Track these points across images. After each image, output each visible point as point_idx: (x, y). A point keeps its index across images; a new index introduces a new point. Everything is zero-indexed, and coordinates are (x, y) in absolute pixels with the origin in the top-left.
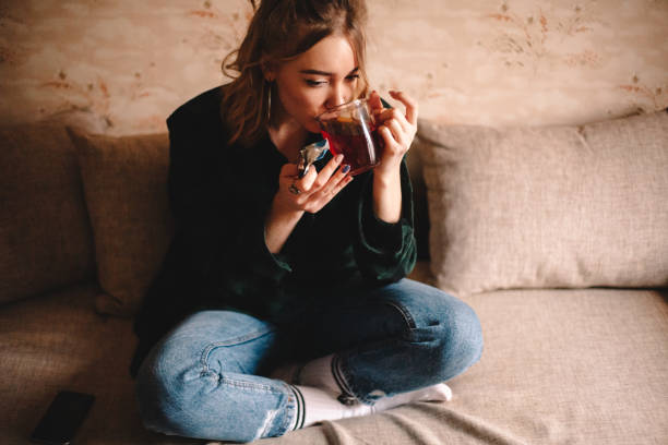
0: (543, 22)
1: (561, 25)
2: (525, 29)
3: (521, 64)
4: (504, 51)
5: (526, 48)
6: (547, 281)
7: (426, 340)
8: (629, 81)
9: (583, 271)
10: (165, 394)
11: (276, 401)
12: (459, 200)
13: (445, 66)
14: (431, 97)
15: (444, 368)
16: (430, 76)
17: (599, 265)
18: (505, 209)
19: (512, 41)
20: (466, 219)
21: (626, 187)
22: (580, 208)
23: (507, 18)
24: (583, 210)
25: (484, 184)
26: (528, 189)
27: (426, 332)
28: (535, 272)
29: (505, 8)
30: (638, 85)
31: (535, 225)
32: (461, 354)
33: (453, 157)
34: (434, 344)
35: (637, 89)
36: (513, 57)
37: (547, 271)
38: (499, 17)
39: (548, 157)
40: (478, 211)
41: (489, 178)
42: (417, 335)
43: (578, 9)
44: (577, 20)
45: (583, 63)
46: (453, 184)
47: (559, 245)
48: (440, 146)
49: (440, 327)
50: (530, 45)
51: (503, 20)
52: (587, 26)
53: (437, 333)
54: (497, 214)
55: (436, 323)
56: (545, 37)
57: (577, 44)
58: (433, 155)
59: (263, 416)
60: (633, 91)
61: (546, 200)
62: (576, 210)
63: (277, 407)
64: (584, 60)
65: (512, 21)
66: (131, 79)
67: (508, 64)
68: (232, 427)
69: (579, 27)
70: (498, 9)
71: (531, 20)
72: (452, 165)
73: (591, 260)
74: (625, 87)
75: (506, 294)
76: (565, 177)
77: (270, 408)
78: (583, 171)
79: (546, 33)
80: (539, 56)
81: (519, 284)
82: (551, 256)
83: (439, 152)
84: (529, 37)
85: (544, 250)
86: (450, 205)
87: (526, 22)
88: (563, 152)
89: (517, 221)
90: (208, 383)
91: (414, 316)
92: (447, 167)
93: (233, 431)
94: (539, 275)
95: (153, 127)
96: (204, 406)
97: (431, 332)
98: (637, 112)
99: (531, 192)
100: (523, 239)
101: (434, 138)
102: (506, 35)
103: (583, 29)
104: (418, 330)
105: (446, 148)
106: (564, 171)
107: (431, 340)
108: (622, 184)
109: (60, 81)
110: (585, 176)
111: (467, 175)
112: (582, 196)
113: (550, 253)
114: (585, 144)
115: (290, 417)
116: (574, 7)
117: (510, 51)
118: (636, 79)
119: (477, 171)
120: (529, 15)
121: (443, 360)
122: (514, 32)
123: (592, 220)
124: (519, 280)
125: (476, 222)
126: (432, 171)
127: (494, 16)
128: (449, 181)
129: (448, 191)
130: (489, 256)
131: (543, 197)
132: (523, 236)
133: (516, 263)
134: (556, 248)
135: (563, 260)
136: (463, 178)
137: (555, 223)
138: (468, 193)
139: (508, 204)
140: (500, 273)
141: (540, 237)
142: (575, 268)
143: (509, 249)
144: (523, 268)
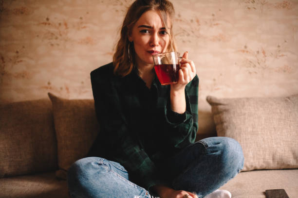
0: (264, 53)
1: (272, 54)
2: (256, 56)
3: (256, 73)
4: (247, 67)
5: (257, 65)
6: (278, 164)
7: (214, 152)
11: (139, 192)
12: (231, 125)
13: (221, 75)
14: (216, 90)
16: (214, 80)
18: (253, 127)
19: (251, 62)
20: (235, 133)
22: (290, 127)
23: (247, 52)
24: (292, 127)
25: (242, 117)
26: (264, 118)
27: (214, 148)
28: (271, 157)
29: (246, 47)
31: (269, 134)
32: (232, 158)
33: (227, 107)
34: (219, 153)
36: (252, 69)
37: (277, 157)
38: (244, 51)
39: (272, 105)
40: (240, 129)
41: (245, 114)
42: (209, 150)
43: (279, 46)
44: (279, 51)
45: (285, 71)
46: (227, 118)
47: (282, 143)
48: (220, 104)
49: (221, 145)
50: (259, 63)
52: (284, 54)
53: (219, 148)
54: (250, 129)
55: (219, 143)
56: (266, 60)
57: (281, 62)
58: (217, 109)
63: (140, 195)
64: (285, 70)
65: (250, 53)
66: (79, 84)
67: (250, 73)
69: (281, 54)
70: (243, 48)
71: (258, 52)
72: (226, 111)
75: (258, 172)
76: (281, 113)
77: (136, 194)
78: (290, 111)
79: (266, 58)
81: (265, 166)
82: (278, 149)
83: (221, 107)
84: (258, 60)
85: (275, 146)
86: (227, 128)
87: (256, 53)
88: (279, 103)
89: (260, 133)
91: (207, 143)
92: (224, 112)
94: (273, 159)
97: (216, 147)
99: (265, 119)
100: (264, 141)
101: (218, 102)
102: (247, 59)
103: (283, 55)
104: (210, 148)
105: (223, 105)
106: (280, 110)
107: (217, 151)
109: (48, 86)
111: (234, 114)
112: (290, 121)
114: (289, 101)
116: (277, 45)
117: (250, 67)
119: (239, 112)
120: (257, 50)
121: (223, 162)
122: (251, 58)
124: (264, 162)
125: (240, 133)
126: (218, 116)
127: (241, 51)
128: (226, 117)
129: (225, 122)
130: (247, 150)
131: (271, 121)
132: (264, 139)
133: (261, 153)
134: (280, 145)
135: (285, 151)
136: (232, 115)
137: (279, 133)
138: (235, 122)
139: (255, 125)
140: (254, 158)
141: (272, 140)
142: (292, 156)
143: (257, 145)
144: (265, 155)
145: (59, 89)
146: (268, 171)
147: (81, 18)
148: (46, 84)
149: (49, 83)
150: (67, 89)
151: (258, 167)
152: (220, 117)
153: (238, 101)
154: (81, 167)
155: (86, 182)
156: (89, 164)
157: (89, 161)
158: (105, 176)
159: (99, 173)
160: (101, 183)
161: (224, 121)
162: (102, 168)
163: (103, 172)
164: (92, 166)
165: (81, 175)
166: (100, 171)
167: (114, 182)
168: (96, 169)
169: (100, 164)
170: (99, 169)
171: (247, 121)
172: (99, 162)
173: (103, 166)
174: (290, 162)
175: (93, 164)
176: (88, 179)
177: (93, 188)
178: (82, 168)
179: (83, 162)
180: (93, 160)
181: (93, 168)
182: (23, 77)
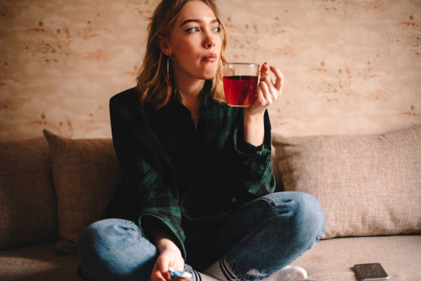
0: (348, 71)
1: (360, 74)
2: (337, 77)
3: (337, 100)
4: (325, 92)
5: (339, 89)
6: (369, 228)
7: (283, 213)
8: (409, 109)
9: (394, 219)
12: (303, 174)
13: (288, 103)
14: (281, 124)
16: (279, 110)
17: (405, 214)
19: (330, 85)
20: (309, 186)
21: (415, 163)
23: (325, 70)
24: (388, 176)
25: (319, 163)
26: (349, 164)
27: (283, 207)
28: (360, 218)
29: (323, 64)
30: (415, 111)
31: (357, 186)
32: (309, 221)
33: (297, 149)
34: (289, 214)
35: (415, 114)
36: (331, 95)
37: (369, 219)
38: (320, 70)
39: (360, 146)
40: (317, 180)
41: (322, 159)
42: (277, 210)
43: (369, 63)
44: (370, 70)
45: (377, 98)
46: (299, 165)
47: (375, 200)
48: (288, 145)
49: (293, 203)
50: (341, 87)
51: (322, 71)
52: (376, 73)
53: (290, 207)
54: (330, 180)
55: (290, 200)
56: (350, 82)
57: (372, 85)
58: (284, 151)
60: (412, 115)
61: (362, 170)
62: (384, 177)
64: (377, 96)
65: (328, 72)
67: (329, 100)
69: (371, 74)
70: (319, 65)
71: (340, 71)
72: (297, 154)
73: (398, 210)
74: (407, 113)
75: (342, 239)
76: (373, 157)
78: (385, 153)
79: (351, 79)
80: (348, 94)
81: (351, 231)
82: (370, 208)
83: (288, 149)
84: (340, 82)
85: (365, 203)
86: (298, 179)
87: (337, 72)
88: (370, 144)
89: (344, 184)
91: (274, 200)
92: (294, 156)
94: (363, 222)
97: (286, 207)
98: (414, 127)
99: (351, 166)
100: (350, 196)
101: (284, 142)
102: (325, 82)
103: (374, 76)
105: (293, 146)
106: (372, 153)
107: (287, 212)
108: (412, 161)
109: (42, 120)
110: (387, 156)
111: (307, 159)
112: (386, 168)
113: (369, 205)
114: (384, 140)
116: (367, 61)
117: (329, 92)
118: (413, 108)
119: (314, 155)
120: (339, 68)
122: (330, 79)
123: (395, 183)
124: (350, 226)
125: (316, 186)
126: (284, 161)
127: (316, 69)
128: (296, 164)
129: (295, 170)
131: (360, 169)
132: (349, 193)
133: (346, 213)
134: (373, 201)
135: (379, 210)
136: (305, 161)
137: (370, 185)
138: (309, 170)
139: (337, 174)
140: (336, 220)
141: (361, 194)
142: (388, 217)
143: (341, 203)
144: (352, 216)
145: (58, 125)
146: (356, 239)
147: (89, 22)
148: (39, 117)
149: (43, 116)
150: (69, 124)
151: (342, 234)
152: (288, 163)
153: (312, 140)
154: (99, 232)
155: (107, 253)
156: (111, 227)
157: (111, 224)
158: (133, 245)
159: (124, 240)
160: (128, 254)
161: (293, 168)
162: (128, 234)
163: (130, 240)
164: (116, 231)
165: (100, 243)
166: (126, 238)
167: (145, 253)
168: (120, 234)
169: (125, 229)
170: (124, 234)
172: (125, 226)
173: (130, 231)
174: (386, 225)
175: (116, 228)
176: (109, 249)
177: (117, 262)
178: (102, 233)
179: (102, 225)
180: (116, 223)
181: (117, 233)
182: (6, 107)
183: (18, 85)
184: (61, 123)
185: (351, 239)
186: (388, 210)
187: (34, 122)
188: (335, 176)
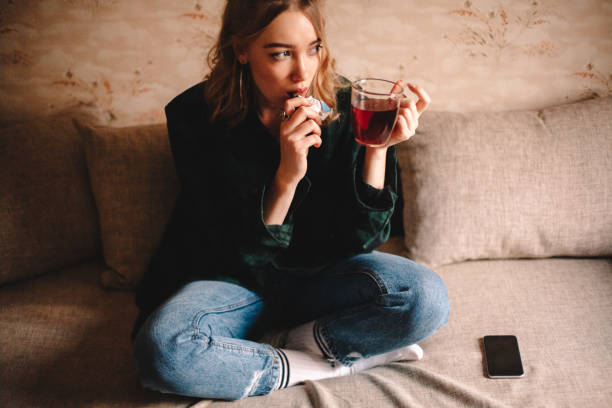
0: (503, 16)
1: (520, 19)
2: (487, 23)
4: (468, 44)
5: (488, 40)
6: (511, 252)
7: (397, 304)
8: (585, 69)
9: (544, 243)
10: (160, 355)
11: (262, 363)
12: (429, 179)
13: (415, 58)
15: (413, 330)
16: (401, 68)
17: (559, 237)
19: (476, 34)
20: (436, 196)
21: (582, 164)
22: (540, 184)
23: (471, 13)
24: (543, 186)
25: (452, 164)
26: (491, 168)
27: (397, 297)
28: (500, 243)
30: (593, 71)
31: (499, 200)
33: (423, 140)
34: (405, 308)
35: (592, 76)
36: (477, 48)
37: (511, 243)
38: (463, 13)
39: (510, 139)
40: (446, 189)
41: (456, 159)
42: (389, 300)
43: (535, 4)
44: (534, 14)
45: (541, 53)
46: (423, 165)
47: (522, 219)
49: (409, 293)
50: (492, 37)
51: (467, 15)
52: (544, 18)
53: (406, 298)
54: (464, 191)
55: (406, 289)
56: (506, 29)
57: (536, 35)
59: (251, 376)
60: (588, 77)
61: (509, 178)
62: (537, 187)
63: (263, 368)
64: (542, 50)
65: (475, 15)
66: (131, 76)
67: (473, 55)
68: (221, 386)
69: (537, 20)
70: (462, 5)
71: (492, 14)
72: (423, 147)
73: (551, 232)
74: (580, 74)
75: (474, 264)
76: (526, 156)
77: (256, 368)
78: (542, 150)
79: (507, 26)
81: (486, 255)
82: (514, 229)
84: (491, 30)
86: (422, 185)
87: (488, 16)
88: (524, 134)
89: (482, 198)
90: (198, 345)
91: (385, 283)
92: (418, 150)
93: (222, 389)
94: (503, 246)
95: (152, 119)
96: (195, 366)
97: (401, 297)
98: (593, 96)
99: (494, 170)
100: (488, 214)
102: (470, 29)
103: (540, 22)
104: (390, 296)
106: (525, 150)
107: (402, 304)
108: (578, 162)
109: (68, 79)
110: (544, 155)
111: (436, 157)
112: (542, 173)
113: (513, 226)
114: (544, 126)
115: (275, 378)
116: (532, 1)
117: (474, 43)
118: (590, 66)
119: (445, 152)
120: (491, 11)
122: (476, 25)
123: (551, 196)
124: (486, 251)
125: (445, 199)
126: (404, 154)
127: (458, 12)
128: (420, 162)
129: (419, 171)
130: (457, 230)
131: (506, 175)
132: (489, 211)
133: (483, 236)
134: (519, 221)
135: (526, 232)
136: (432, 159)
137: (518, 199)
138: (437, 173)
139: (474, 182)
140: (468, 245)
141: (504, 211)
142: (537, 240)
143: (476, 222)
144: (489, 240)
145: (91, 86)
146: (492, 263)
148: (64, 75)
149: (70, 75)
150: (107, 85)
151: (474, 257)
152: (409, 159)
161: (416, 168)
171: (459, 172)
174: (533, 249)
182: (15, 62)
183: (32, 33)
184: (95, 84)
185: (486, 263)
186: (538, 231)
187: (56, 83)
188: (471, 185)
